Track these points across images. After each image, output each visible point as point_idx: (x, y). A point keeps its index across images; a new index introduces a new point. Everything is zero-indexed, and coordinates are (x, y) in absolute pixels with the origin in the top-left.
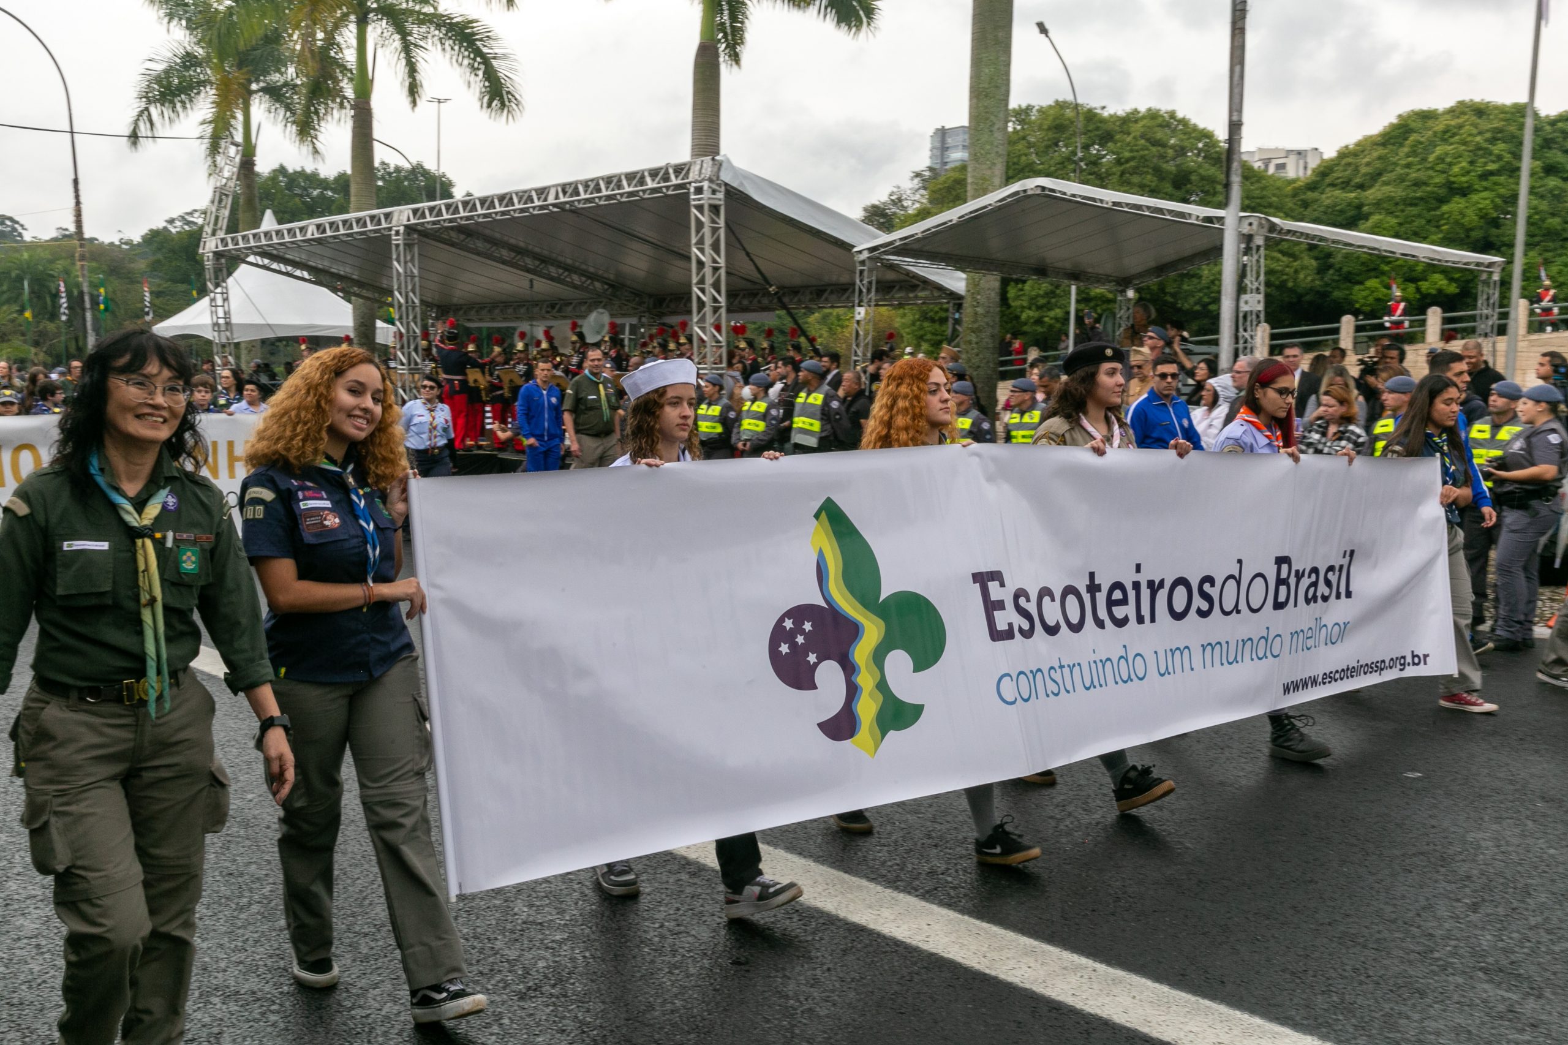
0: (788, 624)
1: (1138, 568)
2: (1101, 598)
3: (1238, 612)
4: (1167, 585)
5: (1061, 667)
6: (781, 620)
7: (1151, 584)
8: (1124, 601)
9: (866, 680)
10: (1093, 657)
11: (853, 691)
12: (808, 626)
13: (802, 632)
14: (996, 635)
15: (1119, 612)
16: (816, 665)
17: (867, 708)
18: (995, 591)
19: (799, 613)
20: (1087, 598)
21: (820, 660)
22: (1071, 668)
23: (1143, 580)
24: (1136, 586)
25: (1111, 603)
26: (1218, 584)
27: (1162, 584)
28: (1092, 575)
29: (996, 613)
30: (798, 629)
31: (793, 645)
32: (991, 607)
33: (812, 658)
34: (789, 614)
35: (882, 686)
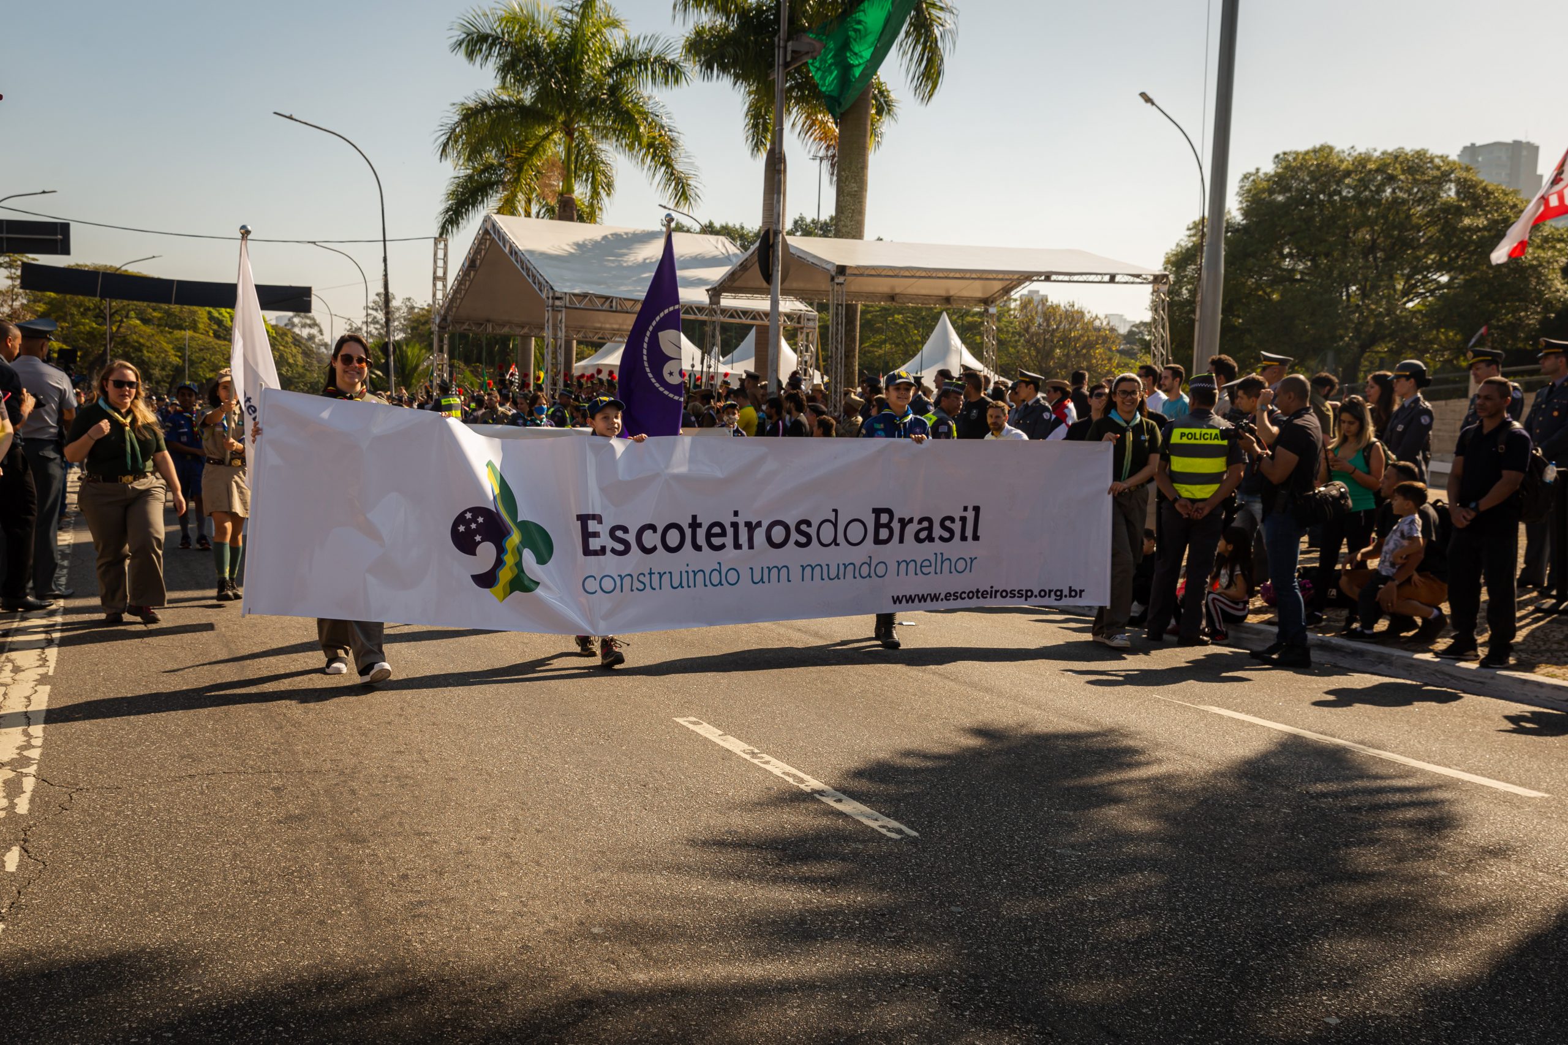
0: (469, 516)
1: (736, 514)
2: (701, 533)
3: (837, 545)
4: (765, 525)
5: (651, 574)
6: (465, 512)
7: (748, 524)
8: (723, 534)
9: (509, 559)
10: (687, 569)
11: (499, 563)
12: (480, 520)
13: (476, 522)
14: (587, 552)
15: (716, 541)
16: (479, 543)
17: (505, 575)
18: (592, 526)
19: (477, 511)
20: (688, 532)
21: (483, 540)
22: (661, 575)
23: (741, 520)
24: (735, 525)
25: (709, 535)
26: (815, 525)
27: (759, 524)
28: (694, 517)
29: (591, 540)
30: (474, 519)
31: (468, 528)
32: (586, 535)
33: (478, 538)
34: (470, 510)
35: (519, 564)
